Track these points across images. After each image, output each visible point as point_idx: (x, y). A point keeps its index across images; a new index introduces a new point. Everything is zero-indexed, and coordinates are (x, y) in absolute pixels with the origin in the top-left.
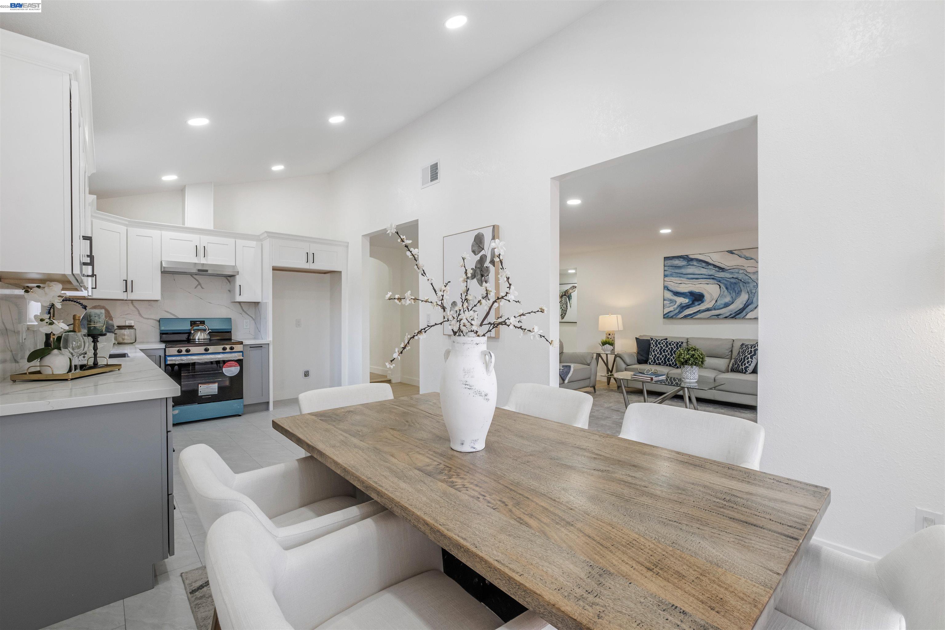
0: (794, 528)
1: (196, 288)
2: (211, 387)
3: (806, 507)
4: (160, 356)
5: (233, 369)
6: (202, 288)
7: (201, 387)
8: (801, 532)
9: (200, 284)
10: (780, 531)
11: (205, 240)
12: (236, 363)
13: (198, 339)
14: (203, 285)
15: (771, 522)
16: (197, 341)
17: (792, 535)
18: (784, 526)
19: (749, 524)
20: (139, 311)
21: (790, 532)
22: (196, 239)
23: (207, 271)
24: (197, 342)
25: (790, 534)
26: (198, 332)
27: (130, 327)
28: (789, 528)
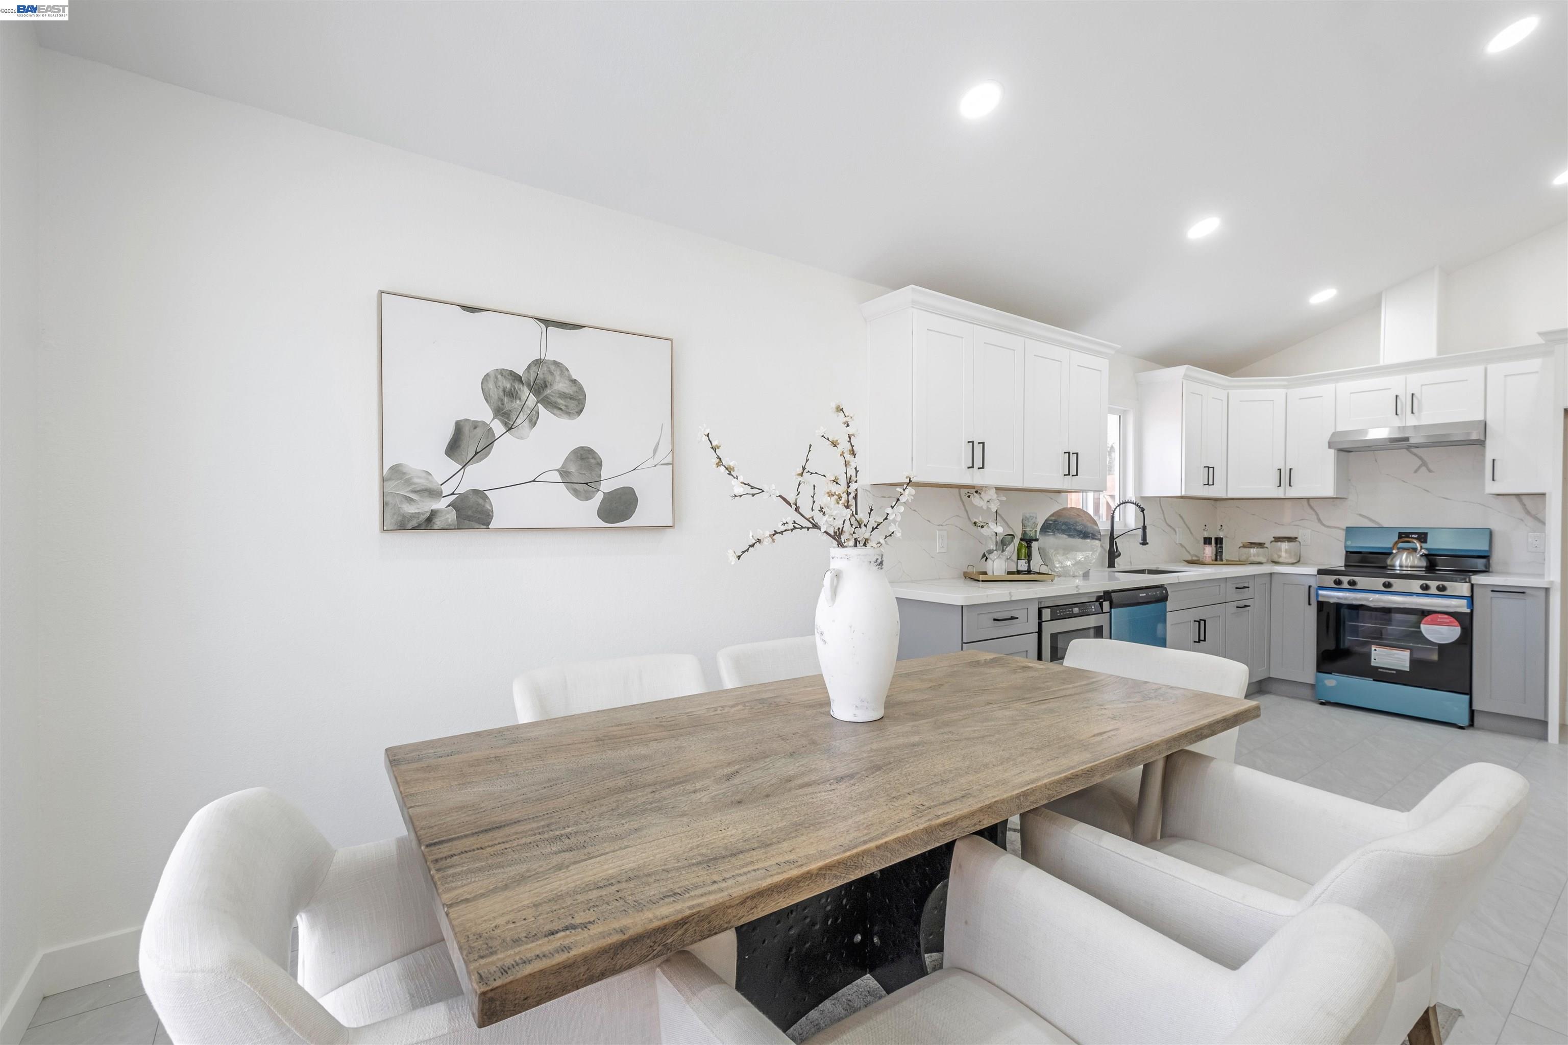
0: (446, 857)
1: (1416, 472)
2: (1396, 656)
3: (467, 901)
4: (1310, 587)
5: (1444, 629)
6: (1430, 471)
7: (1375, 650)
8: (435, 857)
9: (1424, 464)
10: (455, 843)
11: (1414, 381)
12: (1452, 619)
13: (1401, 566)
14: (1431, 467)
15: (478, 846)
16: (1398, 568)
17: (438, 847)
18: (458, 851)
19: (493, 828)
20: (1317, 514)
21: (445, 850)
22: (1397, 384)
23: (1407, 439)
24: (1398, 572)
25: (441, 846)
26: (1403, 554)
27: (1290, 539)
28: (451, 853)
